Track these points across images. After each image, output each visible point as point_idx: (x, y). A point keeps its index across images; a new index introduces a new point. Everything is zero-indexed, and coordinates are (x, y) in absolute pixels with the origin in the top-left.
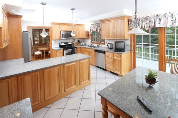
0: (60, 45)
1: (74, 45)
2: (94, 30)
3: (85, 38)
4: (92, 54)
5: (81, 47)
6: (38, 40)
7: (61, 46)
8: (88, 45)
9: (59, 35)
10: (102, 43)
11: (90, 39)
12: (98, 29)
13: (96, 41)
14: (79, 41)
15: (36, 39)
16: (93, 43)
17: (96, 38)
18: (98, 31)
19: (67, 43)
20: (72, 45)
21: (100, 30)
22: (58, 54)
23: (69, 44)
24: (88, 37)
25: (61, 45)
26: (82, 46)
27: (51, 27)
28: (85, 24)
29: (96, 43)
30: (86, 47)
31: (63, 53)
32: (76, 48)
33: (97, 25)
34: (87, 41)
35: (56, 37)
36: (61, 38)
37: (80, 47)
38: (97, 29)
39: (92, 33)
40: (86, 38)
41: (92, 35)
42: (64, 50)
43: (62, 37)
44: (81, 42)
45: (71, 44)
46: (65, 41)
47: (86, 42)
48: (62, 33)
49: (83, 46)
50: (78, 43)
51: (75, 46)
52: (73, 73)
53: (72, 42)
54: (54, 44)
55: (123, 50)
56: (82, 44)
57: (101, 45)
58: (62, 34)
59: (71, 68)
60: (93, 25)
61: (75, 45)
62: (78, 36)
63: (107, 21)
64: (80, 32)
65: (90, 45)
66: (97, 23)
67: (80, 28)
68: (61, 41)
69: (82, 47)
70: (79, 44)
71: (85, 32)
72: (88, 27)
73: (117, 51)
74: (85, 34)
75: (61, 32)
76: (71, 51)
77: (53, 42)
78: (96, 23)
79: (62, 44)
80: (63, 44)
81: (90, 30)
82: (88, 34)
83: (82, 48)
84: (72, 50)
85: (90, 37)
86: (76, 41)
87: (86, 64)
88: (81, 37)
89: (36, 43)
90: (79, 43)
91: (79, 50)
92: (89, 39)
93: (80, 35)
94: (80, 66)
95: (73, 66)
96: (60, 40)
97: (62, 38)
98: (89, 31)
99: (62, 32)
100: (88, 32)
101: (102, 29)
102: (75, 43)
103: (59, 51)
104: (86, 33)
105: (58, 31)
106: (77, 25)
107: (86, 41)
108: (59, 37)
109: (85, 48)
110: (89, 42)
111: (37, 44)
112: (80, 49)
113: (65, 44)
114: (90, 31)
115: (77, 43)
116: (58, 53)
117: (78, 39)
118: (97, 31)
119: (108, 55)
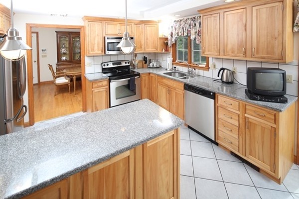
0: (104, 67)
1: (134, 68)
2: (180, 34)
3: (159, 51)
4: (176, 93)
5: (149, 74)
6: (68, 53)
7: (104, 71)
8: (166, 67)
9: (101, 45)
10: (200, 66)
11: (171, 56)
12: (193, 31)
13: (186, 60)
14: (145, 59)
15: (63, 50)
16: (177, 64)
17: (186, 53)
18: (192, 37)
19: (119, 62)
20: (130, 67)
21: (199, 33)
22: (95, 91)
23: (123, 64)
24: (167, 50)
25: (106, 67)
26: (151, 71)
27: (83, 27)
28: (159, 22)
29: (185, 66)
30: (161, 73)
31: (107, 87)
32: (138, 74)
33: (189, 21)
34: (164, 59)
35: (92, 50)
36: (105, 53)
37: (147, 73)
38: (189, 32)
39: (176, 41)
40: (162, 53)
41: (174, 45)
42: (110, 82)
43: (108, 50)
44: (150, 60)
45: (127, 64)
46: (115, 59)
47: (161, 61)
48: (107, 41)
49: (155, 71)
50: (144, 62)
51: (136, 70)
52: (120, 189)
53: (130, 60)
54: (90, 65)
55: (279, 97)
56: (151, 64)
57: (197, 71)
58: (108, 43)
59: (114, 175)
60: (178, 24)
61: (138, 68)
62: (143, 47)
63: (221, 12)
64: (147, 39)
65: (170, 67)
66: (190, 17)
67: (149, 29)
68: (106, 59)
69: (153, 73)
70: (145, 65)
71: (160, 38)
72: (167, 27)
73: (258, 98)
74: (159, 44)
75: (104, 37)
76: (126, 83)
77: (87, 61)
78: (186, 18)
79: (108, 65)
80: (111, 65)
81: (172, 33)
82: (167, 44)
83: (151, 75)
84: (129, 81)
85: (171, 50)
86: (140, 58)
87: (167, 147)
88: (150, 50)
89: (64, 58)
90: (146, 63)
91: (145, 80)
92: (169, 54)
93: (147, 45)
94: (147, 159)
95: (121, 165)
96: (104, 56)
97: (107, 52)
98: (169, 37)
99: (108, 38)
100: (167, 39)
101: (205, 30)
102: (137, 62)
103: (100, 84)
104: (162, 41)
105: (98, 35)
106: (142, 22)
107: (160, 59)
108: (100, 49)
109: (159, 75)
110: (167, 61)
111: (65, 61)
112: (147, 78)
113: (113, 64)
114: (172, 36)
115: (141, 63)
116: (96, 88)
117: (144, 53)
118: (188, 36)
119: (224, 104)
